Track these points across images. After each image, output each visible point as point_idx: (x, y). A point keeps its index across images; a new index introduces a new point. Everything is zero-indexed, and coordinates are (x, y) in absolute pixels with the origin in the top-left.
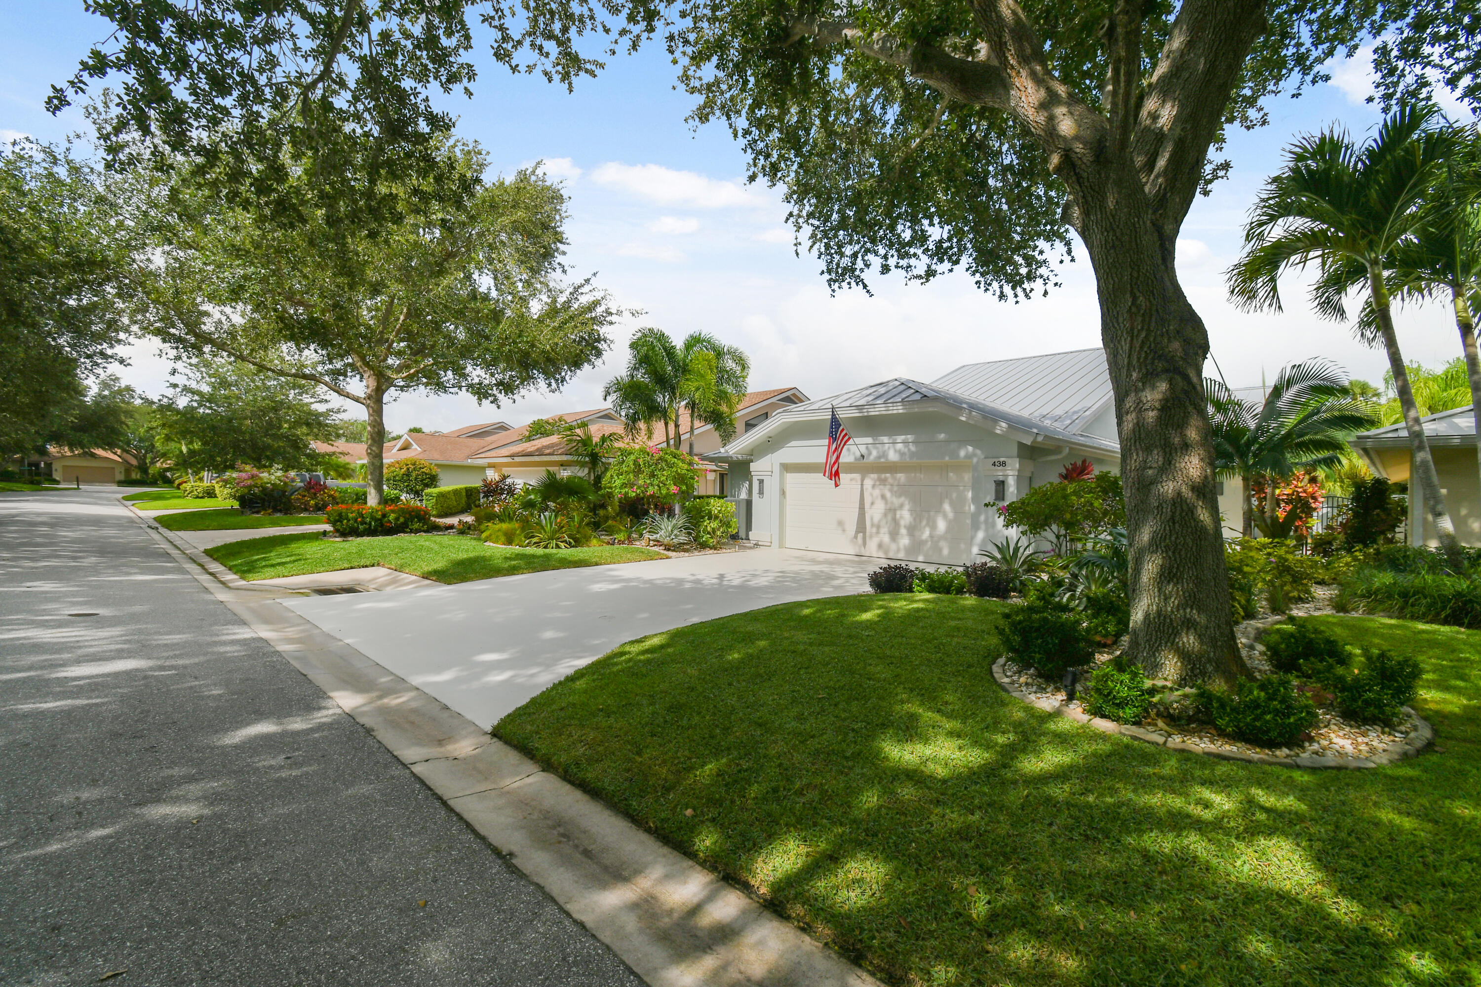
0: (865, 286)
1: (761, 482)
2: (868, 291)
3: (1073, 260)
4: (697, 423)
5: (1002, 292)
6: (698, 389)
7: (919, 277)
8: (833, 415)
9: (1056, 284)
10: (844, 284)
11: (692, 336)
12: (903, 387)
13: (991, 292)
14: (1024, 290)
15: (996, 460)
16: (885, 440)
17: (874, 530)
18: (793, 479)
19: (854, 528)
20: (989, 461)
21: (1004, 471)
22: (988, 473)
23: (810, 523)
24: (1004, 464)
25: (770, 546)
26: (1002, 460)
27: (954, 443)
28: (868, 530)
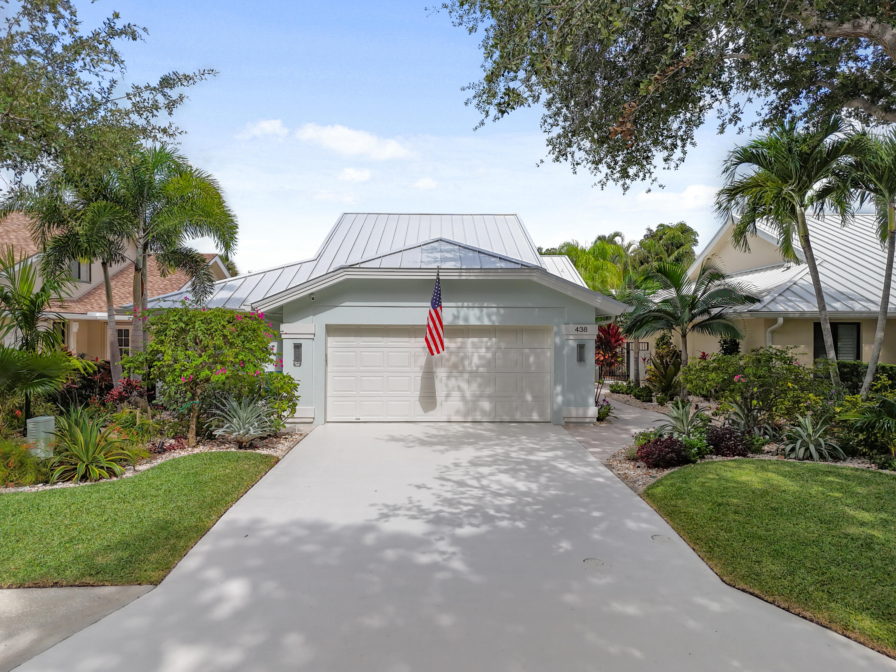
1: (298, 347)
15: (579, 326)
16: (466, 304)
17: (444, 393)
18: (336, 342)
19: (418, 393)
20: (573, 327)
21: (585, 336)
22: (571, 337)
23: (363, 391)
24: (585, 330)
25: (312, 423)
26: (583, 326)
27: (537, 309)
28: (437, 394)
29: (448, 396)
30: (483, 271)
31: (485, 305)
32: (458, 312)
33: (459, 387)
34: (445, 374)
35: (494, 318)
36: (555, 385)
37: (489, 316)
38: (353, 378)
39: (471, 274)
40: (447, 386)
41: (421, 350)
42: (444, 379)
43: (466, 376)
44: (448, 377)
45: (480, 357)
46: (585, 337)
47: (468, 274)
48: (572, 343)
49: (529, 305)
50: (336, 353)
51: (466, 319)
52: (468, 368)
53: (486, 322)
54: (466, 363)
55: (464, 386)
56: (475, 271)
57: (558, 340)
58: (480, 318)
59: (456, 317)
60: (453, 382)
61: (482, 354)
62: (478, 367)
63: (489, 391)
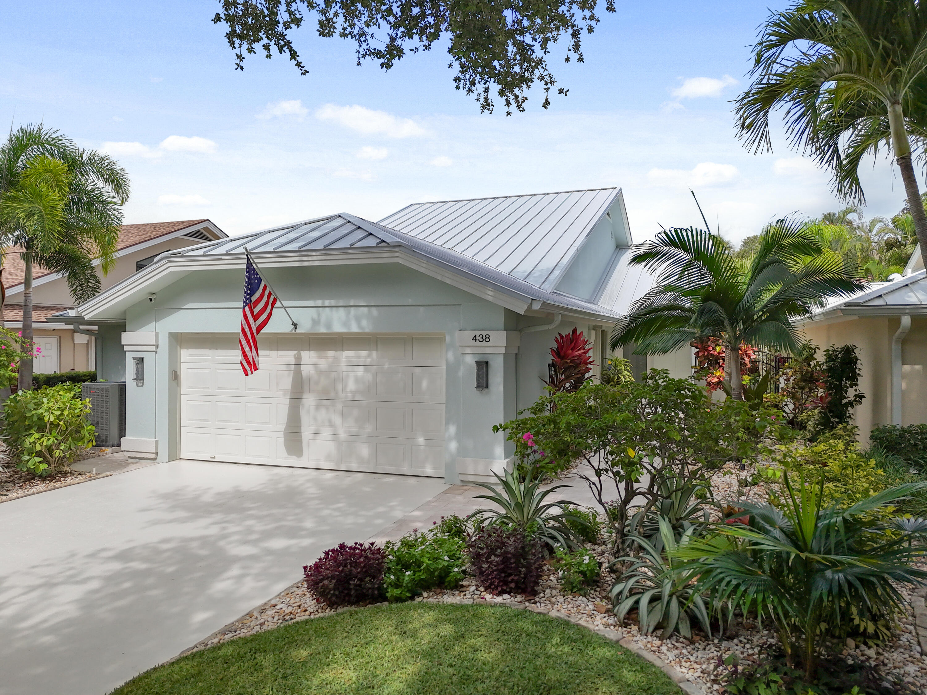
0: (294, 55)
1: (140, 361)
2: (299, 65)
3: (581, 60)
4: (36, 269)
5: (486, 99)
6: (30, 215)
7: (377, 54)
8: (249, 265)
9: (561, 91)
10: (259, 46)
11: (23, 131)
12: (350, 227)
13: (474, 96)
14: (517, 97)
15: (478, 333)
16: (327, 303)
17: (312, 429)
18: (190, 355)
19: (283, 427)
20: (470, 334)
21: (487, 349)
22: (468, 350)
23: (219, 421)
24: (487, 338)
25: (155, 459)
26: (484, 333)
27: (422, 309)
28: (304, 429)
29: (317, 433)
30: (328, 252)
31: (352, 304)
32: (319, 315)
33: (330, 421)
34: (313, 402)
35: (364, 323)
36: (447, 423)
37: (358, 319)
38: (208, 403)
39: (315, 258)
40: (315, 419)
41: (284, 367)
42: (312, 408)
43: (339, 406)
44: (318, 407)
45: (357, 380)
46: (488, 351)
47: (310, 258)
48: (470, 360)
49: (410, 301)
50: (190, 370)
51: (329, 325)
52: (342, 395)
53: (355, 329)
54: (340, 387)
55: (337, 420)
56: (318, 253)
57: (450, 356)
58: (346, 324)
59: (316, 322)
60: (323, 414)
61: (360, 374)
62: (354, 393)
63: (368, 429)
